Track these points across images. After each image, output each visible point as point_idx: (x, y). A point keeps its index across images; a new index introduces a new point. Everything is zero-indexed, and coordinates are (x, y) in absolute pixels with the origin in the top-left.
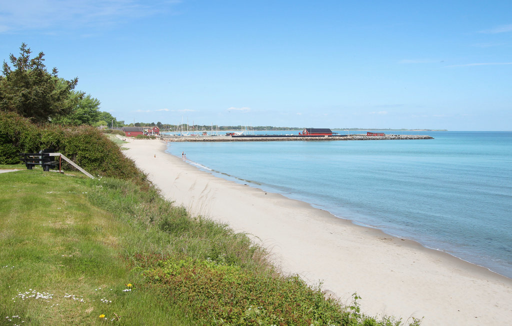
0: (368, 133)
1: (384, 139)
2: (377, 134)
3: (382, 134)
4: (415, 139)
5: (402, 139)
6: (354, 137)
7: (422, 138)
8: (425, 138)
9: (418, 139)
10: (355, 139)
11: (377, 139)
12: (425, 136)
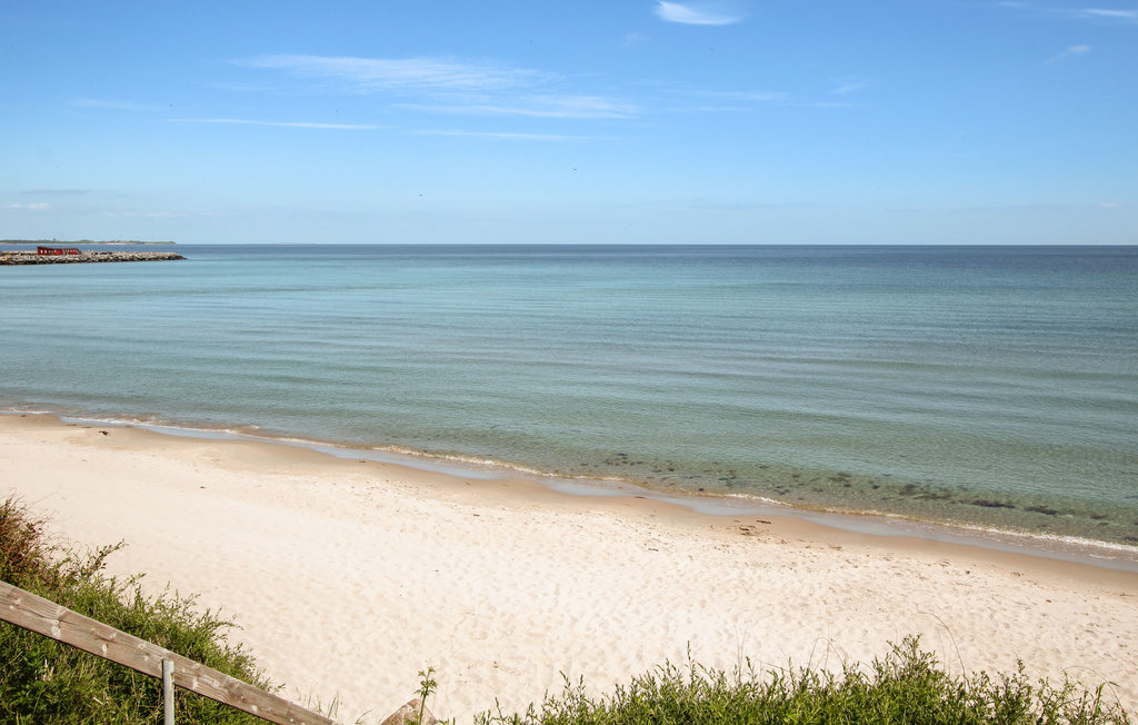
0: (39, 248)
1: (85, 261)
2: (60, 252)
3: (74, 251)
4: (150, 259)
5: (123, 260)
6: (14, 258)
7: (163, 259)
8: (170, 258)
9: (156, 259)
10: (17, 263)
11: (69, 262)
12: (169, 254)
